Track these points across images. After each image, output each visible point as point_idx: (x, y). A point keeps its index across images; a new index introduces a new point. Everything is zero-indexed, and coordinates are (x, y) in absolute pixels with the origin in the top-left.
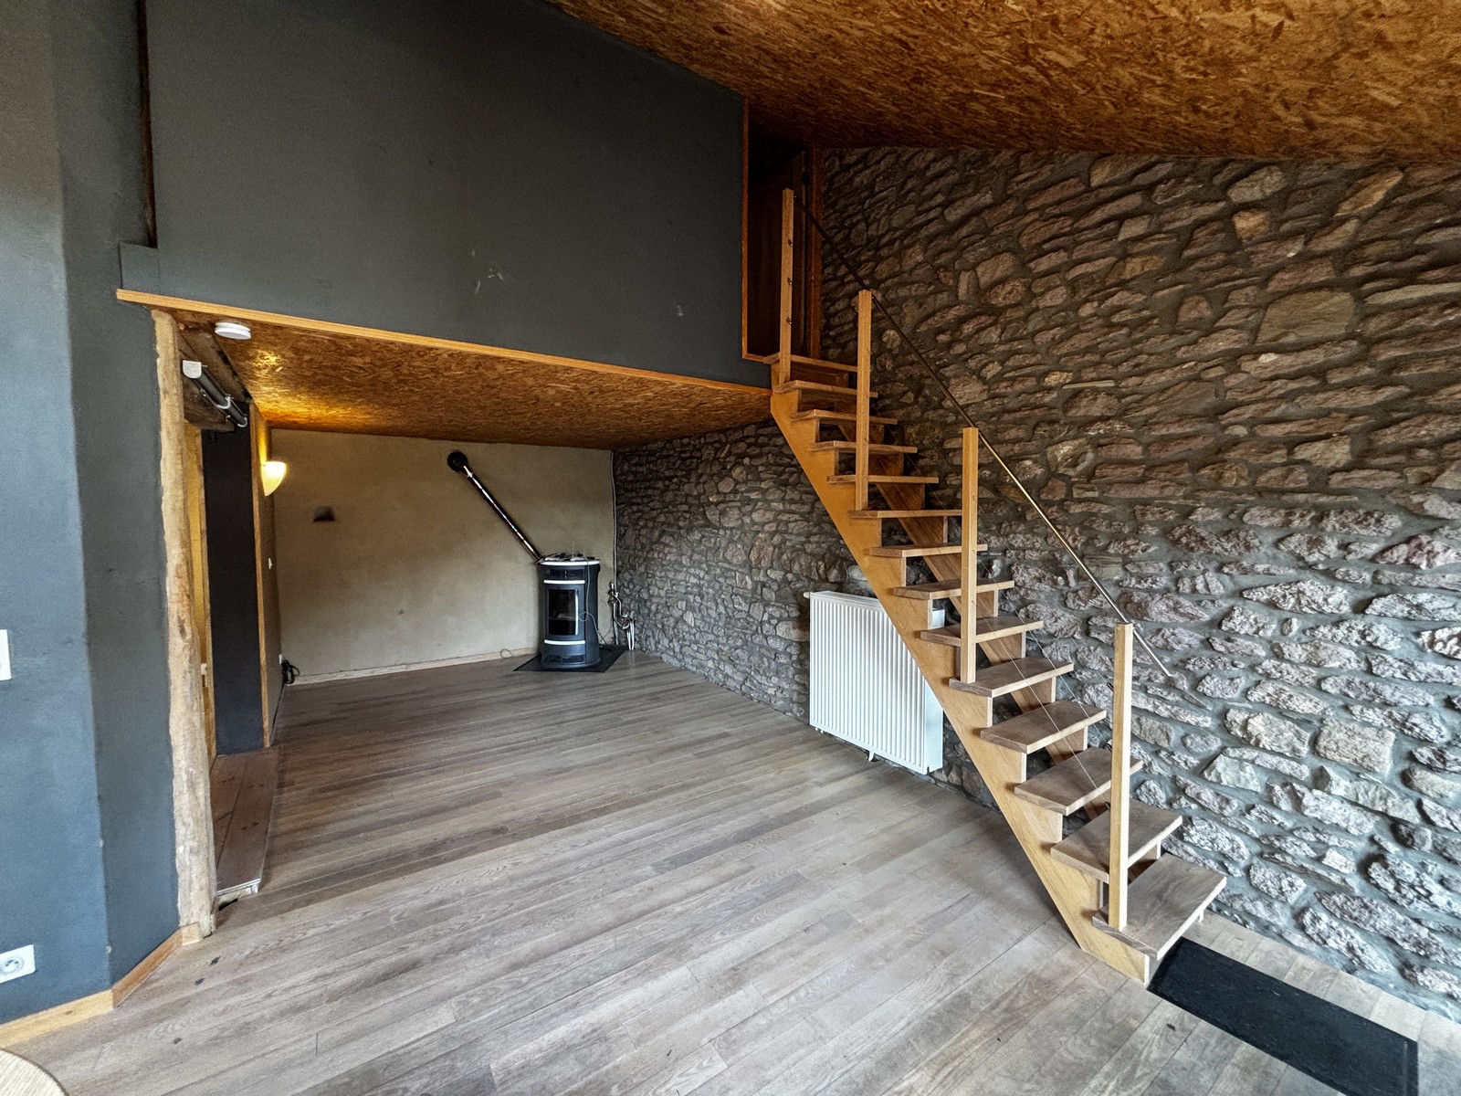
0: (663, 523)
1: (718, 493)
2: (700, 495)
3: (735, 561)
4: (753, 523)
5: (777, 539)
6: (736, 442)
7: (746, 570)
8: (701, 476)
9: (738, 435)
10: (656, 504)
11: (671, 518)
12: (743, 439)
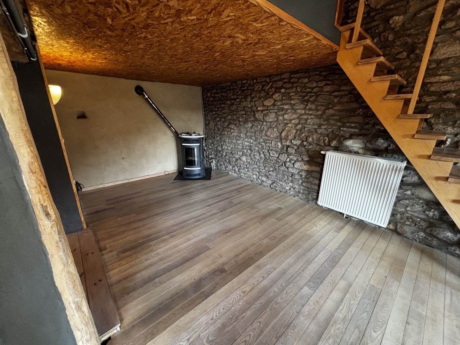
0: (230, 119)
1: (264, 106)
2: (252, 107)
3: (272, 136)
4: (284, 119)
5: (299, 126)
6: (276, 81)
7: (278, 140)
8: (253, 98)
9: (277, 78)
10: (226, 111)
11: (235, 117)
12: (281, 80)
